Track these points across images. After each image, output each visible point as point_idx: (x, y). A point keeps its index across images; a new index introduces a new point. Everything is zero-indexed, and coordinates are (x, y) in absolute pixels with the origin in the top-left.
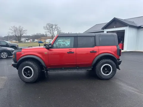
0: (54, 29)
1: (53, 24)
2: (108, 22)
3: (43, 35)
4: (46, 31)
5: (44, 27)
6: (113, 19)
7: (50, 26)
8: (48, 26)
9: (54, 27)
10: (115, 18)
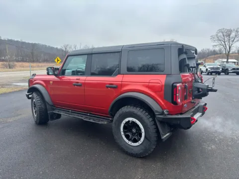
0: (233, 39)
1: (232, 29)
3: (214, 51)
4: (215, 44)
5: (212, 36)
7: (225, 34)
8: (221, 34)
9: (233, 34)
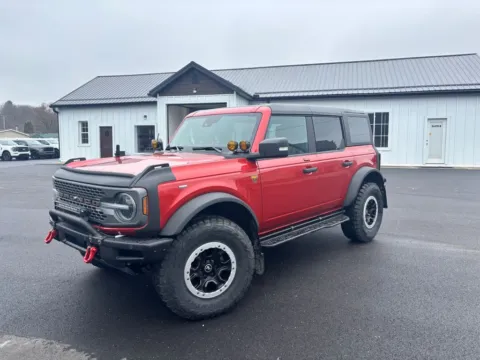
2: (177, 70)
6: (187, 66)
10: (193, 63)
